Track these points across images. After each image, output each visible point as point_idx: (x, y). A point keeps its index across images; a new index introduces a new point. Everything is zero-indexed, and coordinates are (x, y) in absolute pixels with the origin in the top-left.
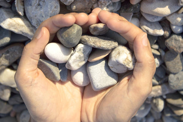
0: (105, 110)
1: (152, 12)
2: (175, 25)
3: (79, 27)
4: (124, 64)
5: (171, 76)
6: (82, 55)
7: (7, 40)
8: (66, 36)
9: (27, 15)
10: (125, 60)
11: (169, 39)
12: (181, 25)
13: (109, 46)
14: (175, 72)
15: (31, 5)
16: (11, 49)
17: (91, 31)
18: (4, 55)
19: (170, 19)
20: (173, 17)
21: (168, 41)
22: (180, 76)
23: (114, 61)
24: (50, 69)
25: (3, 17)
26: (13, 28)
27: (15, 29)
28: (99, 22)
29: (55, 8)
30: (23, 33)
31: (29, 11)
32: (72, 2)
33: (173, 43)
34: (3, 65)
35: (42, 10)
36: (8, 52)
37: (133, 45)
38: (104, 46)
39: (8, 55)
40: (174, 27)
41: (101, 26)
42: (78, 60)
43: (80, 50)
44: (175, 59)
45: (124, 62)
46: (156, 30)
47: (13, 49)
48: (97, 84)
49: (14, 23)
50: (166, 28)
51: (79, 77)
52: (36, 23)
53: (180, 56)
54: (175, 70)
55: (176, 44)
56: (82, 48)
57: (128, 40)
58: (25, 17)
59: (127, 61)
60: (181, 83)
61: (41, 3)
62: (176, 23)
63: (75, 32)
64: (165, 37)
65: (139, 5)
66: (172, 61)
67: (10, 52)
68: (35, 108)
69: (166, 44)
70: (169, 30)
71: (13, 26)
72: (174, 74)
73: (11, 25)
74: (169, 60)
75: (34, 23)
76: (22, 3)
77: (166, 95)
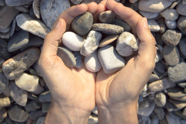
0: (116, 86)
1: (148, 8)
2: (169, 21)
3: (91, 14)
4: (130, 45)
5: (170, 69)
6: (94, 40)
7: (26, 41)
8: (81, 22)
9: (43, 18)
10: (131, 42)
11: (165, 34)
12: (174, 20)
13: (117, 29)
14: (173, 65)
15: (46, 8)
16: (29, 52)
17: (100, 19)
18: (22, 58)
19: (164, 15)
20: (167, 12)
21: (164, 35)
22: (178, 68)
23: (121, 44)
24: (67, 55)
25: (22, 20)
26: (31, 29)
27: (33, 30)
28: (107, 9)
29: (67, 8)
30: (40, 34)
31: (45, 13)
32: (81, 2)
33: (169, 36)
34: (21, 68)
35: (56, 11)
36: (26, 55)
37: (136, 30)
38: (112, 29)
39: (26, 57)
40: (168, 22)
41: (109, 12)
42: (91, 45)
43: (92, 35)
44: (172, 53)
45: (130, 43)
46: (153, 26)
47: (30, 51)
48: (109, 65)
49: (32, 24)
50: (162, 25)
51: (92, 63)
52: (51, 24)
53: (176, 50)
54: (172, 62)
55: (171, 37)
56: (94, 33)
57: (131, 26)
58: (41, 20)
59: (132, 42)
60: (179, 75)
61: (55, 6)
62: (169, 18)
63: (88, 17)
64: (162, 33)
65: (137, 3)
66: (170, 55)
67: (28, 55)
68: (57, 87)
69: (163, 39)
70: (164, 26)
71: (31, 27)
72: (173, 67)
73: (29, 26)
74: (167, 54)
75: (49, 24)
76: (38, 8)
77: (167, 89)
